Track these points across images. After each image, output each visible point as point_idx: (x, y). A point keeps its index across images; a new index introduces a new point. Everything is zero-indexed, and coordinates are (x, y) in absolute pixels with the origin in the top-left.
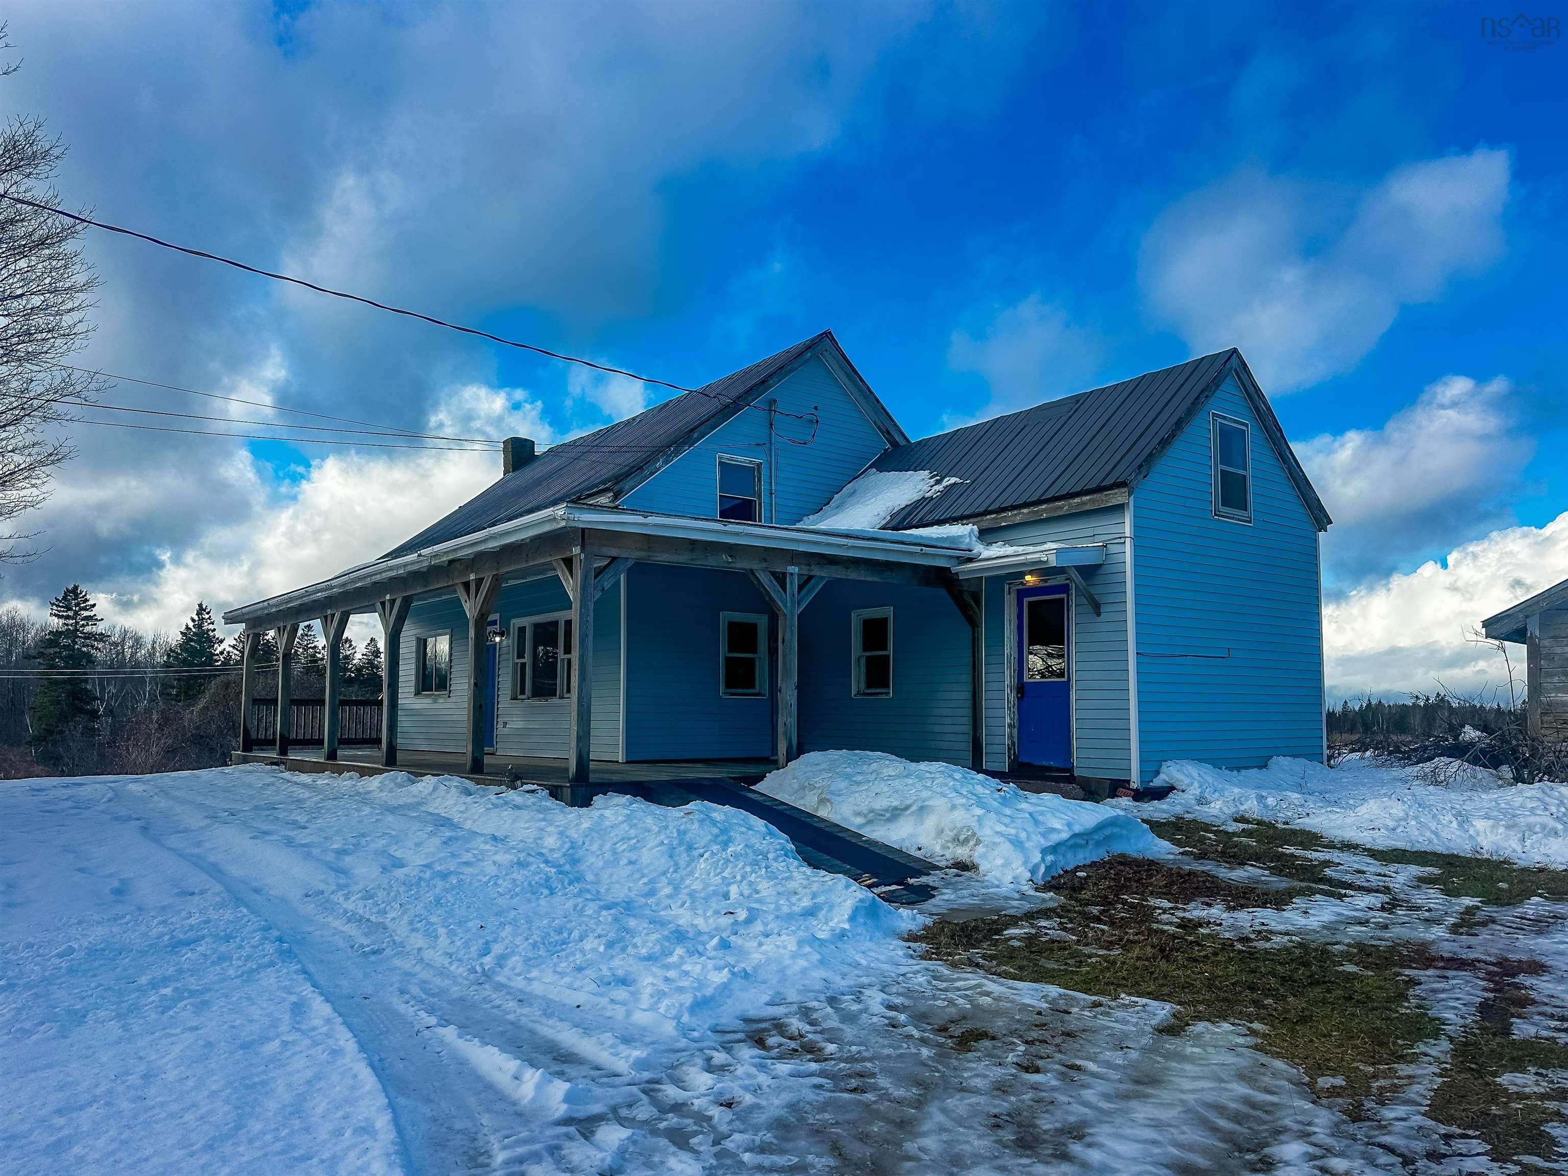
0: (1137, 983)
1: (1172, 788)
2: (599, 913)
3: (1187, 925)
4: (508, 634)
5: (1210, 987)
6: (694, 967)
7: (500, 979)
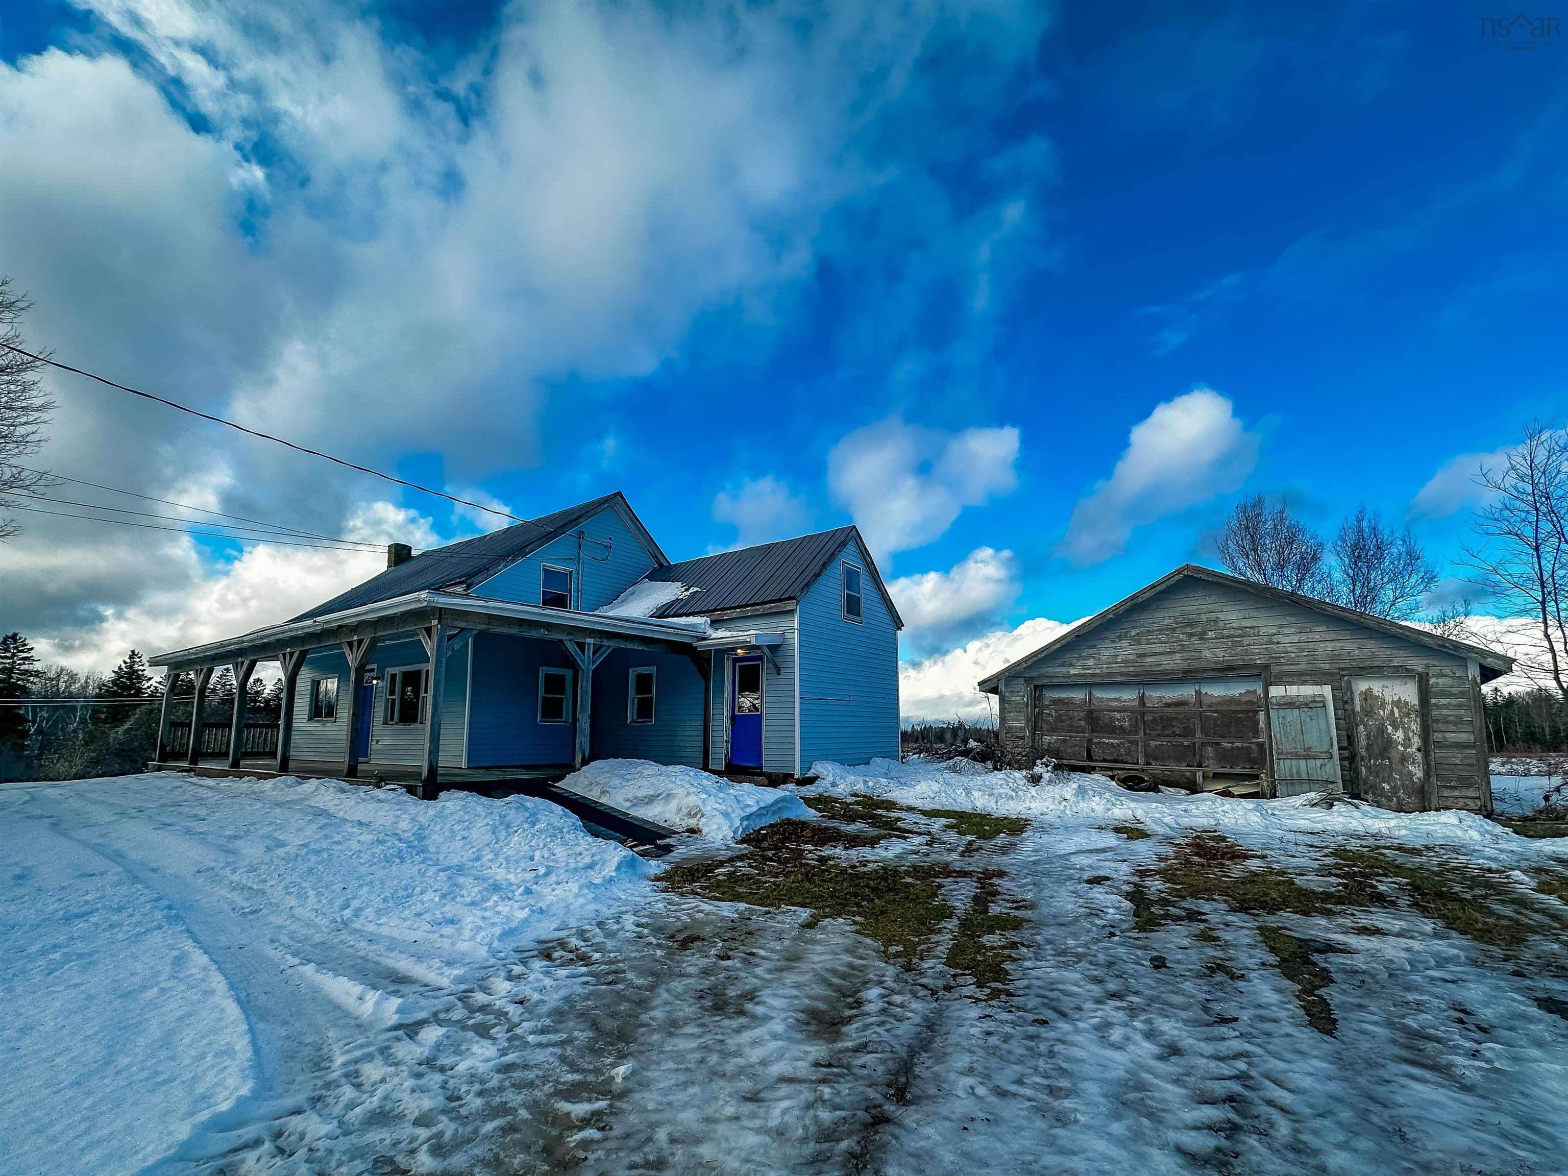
0: (792, 897)
1: (818, 777)
2: (437, 874)
3: (823, 860)
4: (383, 679)
5: (832, 897)
6: (504, 908)
7: (356, 925)
